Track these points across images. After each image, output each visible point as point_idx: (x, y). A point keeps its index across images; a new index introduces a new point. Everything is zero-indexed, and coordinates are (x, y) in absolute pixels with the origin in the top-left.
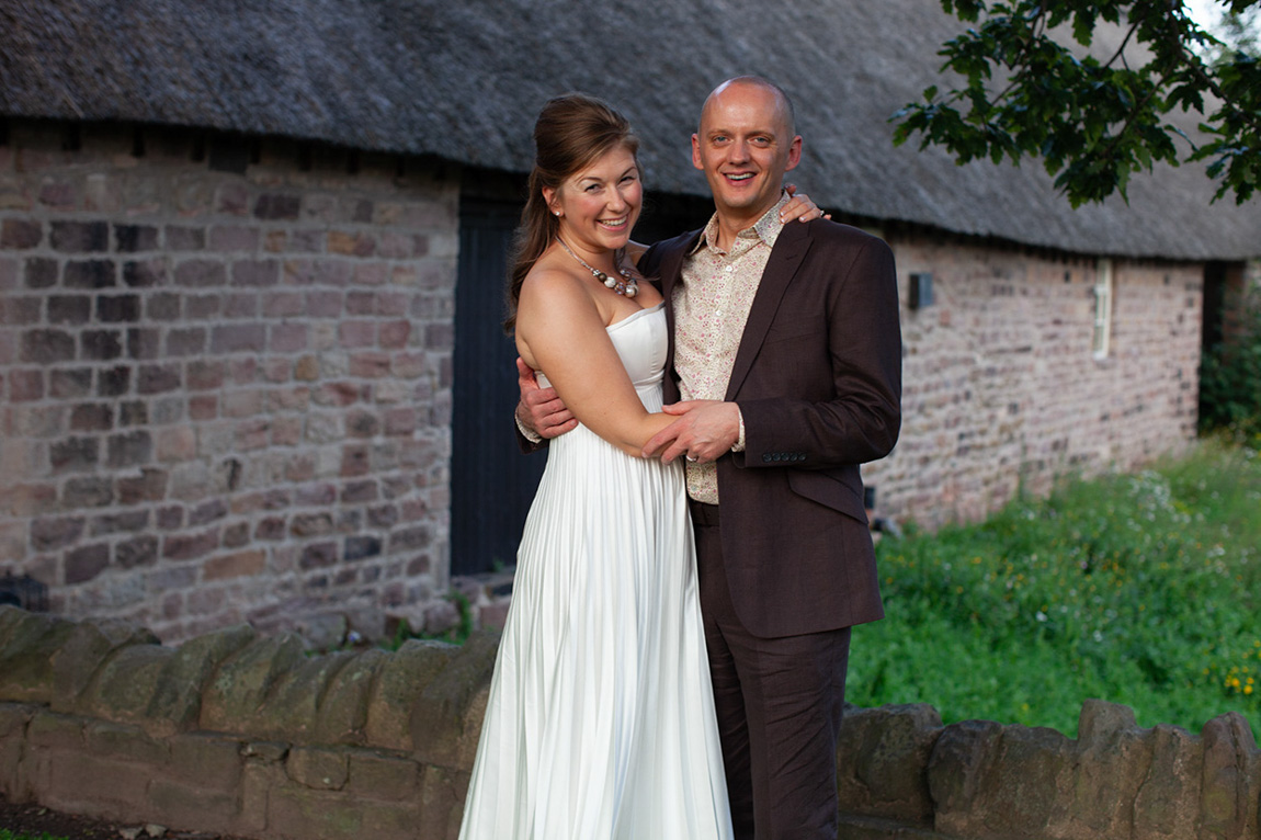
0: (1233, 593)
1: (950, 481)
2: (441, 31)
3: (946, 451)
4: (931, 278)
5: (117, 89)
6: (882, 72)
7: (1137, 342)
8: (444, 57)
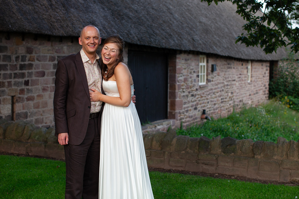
0: (281, 131)
1: (219, 108)
2: (122, 15)
3: (219, 102)
4: (216, 65)
5: (71, 30)
6: (203, 21)
7: (256, 79)
8: (124, 21)
